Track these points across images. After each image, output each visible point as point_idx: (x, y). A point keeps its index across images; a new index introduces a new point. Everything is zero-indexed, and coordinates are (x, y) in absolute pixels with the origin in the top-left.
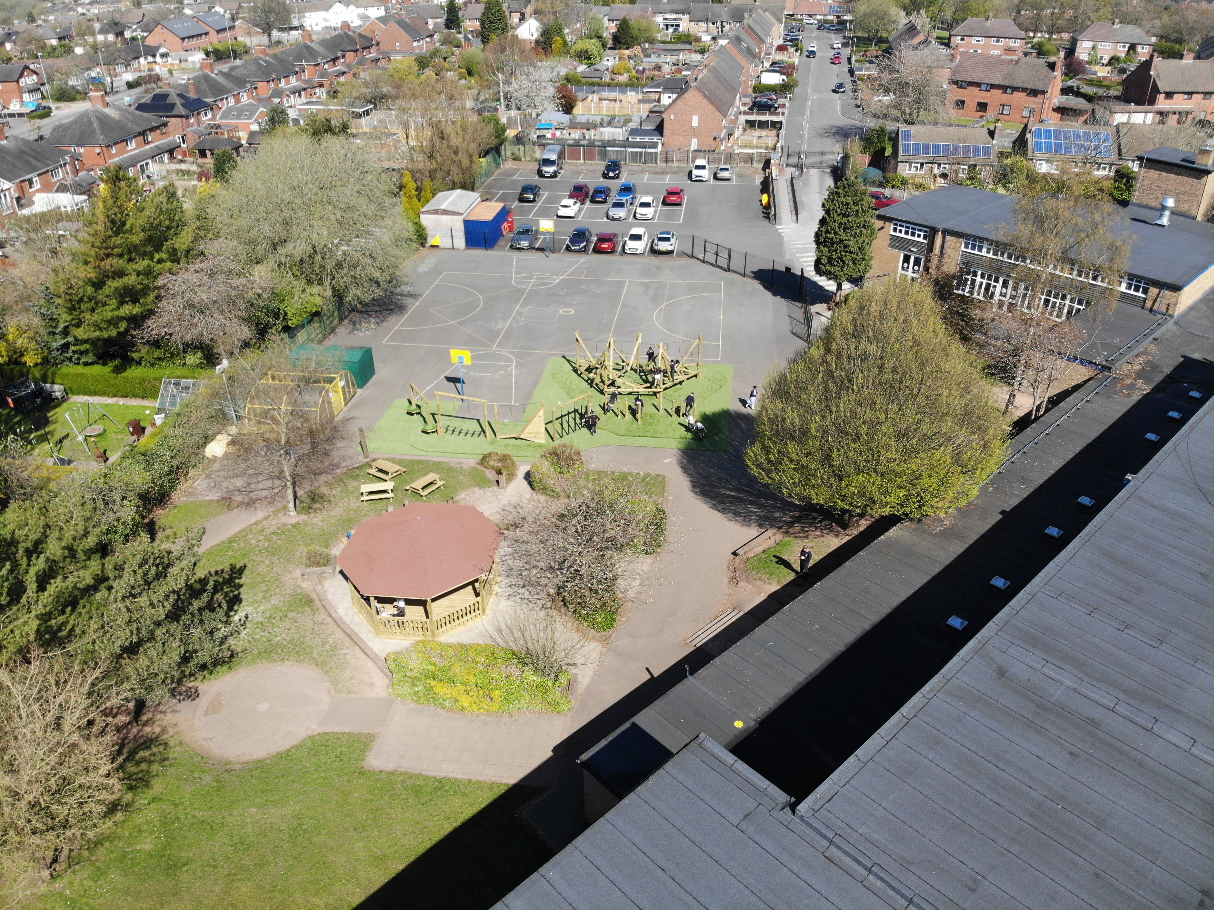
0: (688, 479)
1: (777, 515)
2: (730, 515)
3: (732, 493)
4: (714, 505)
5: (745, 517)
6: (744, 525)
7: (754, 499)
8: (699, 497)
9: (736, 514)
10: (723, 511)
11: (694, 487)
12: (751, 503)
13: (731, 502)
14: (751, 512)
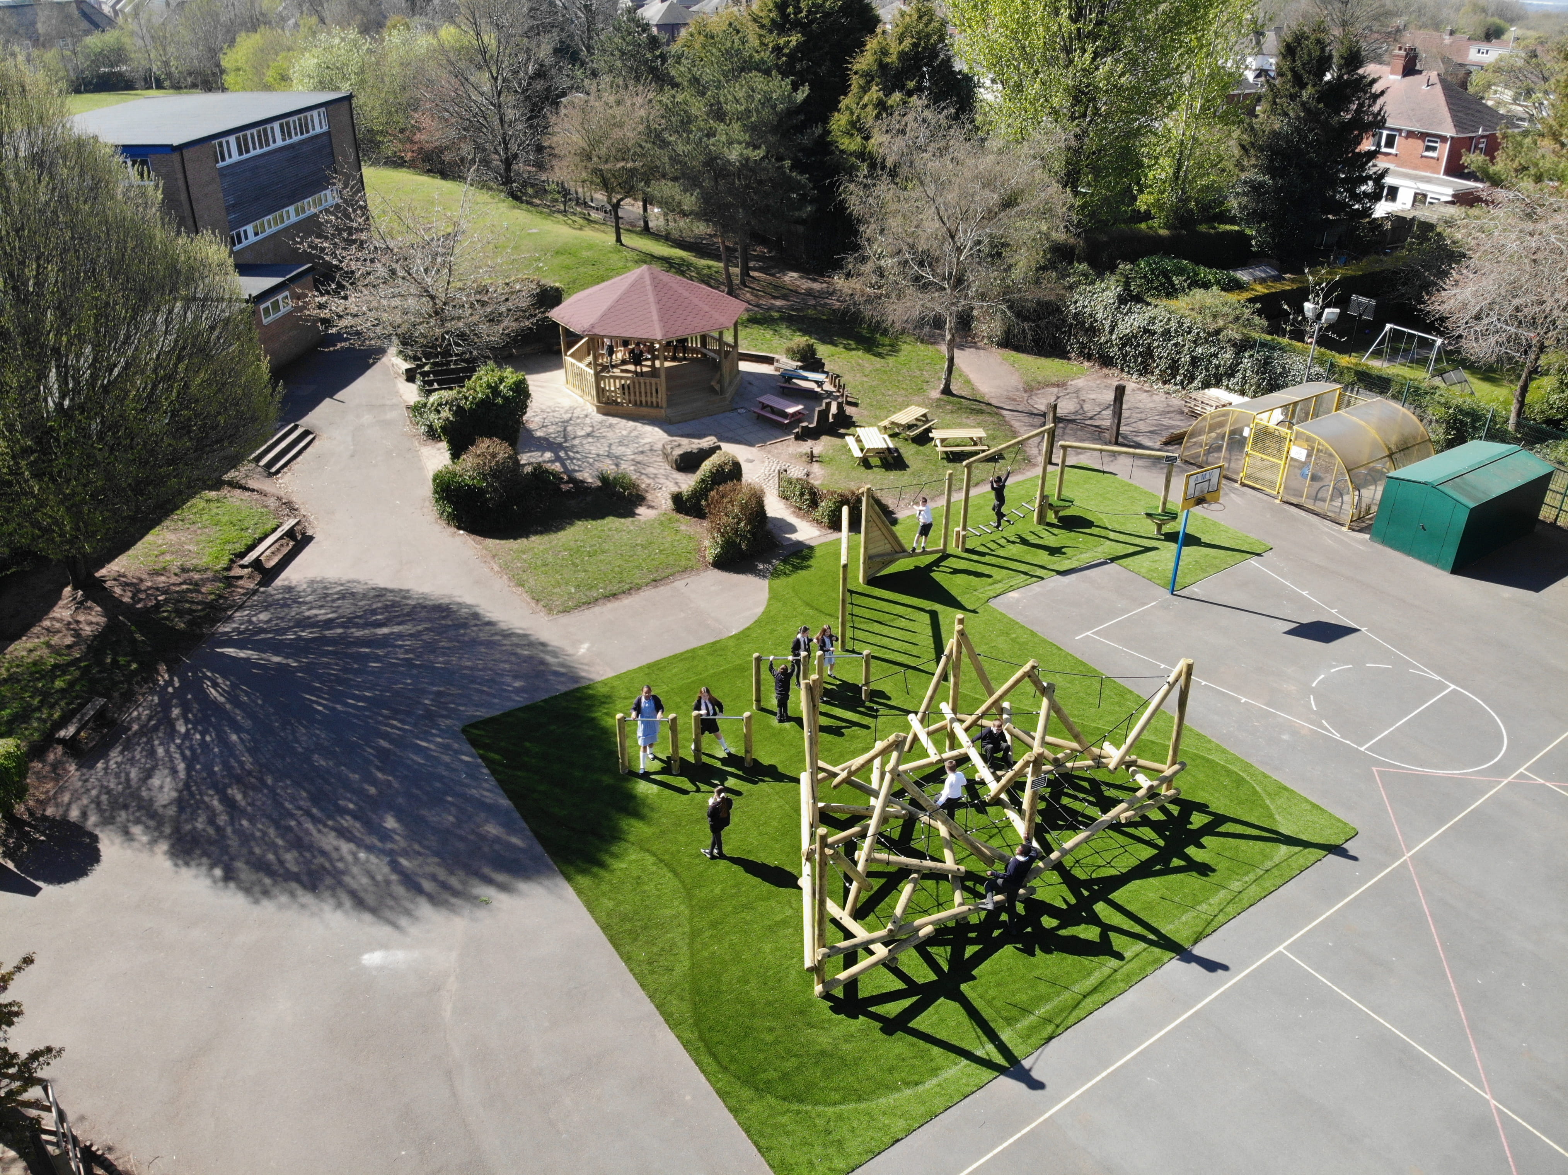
0: (503, 626)
1: (263, 616)
2: (359, 589)
3: (385, 630)
4: (409, 598)
5: (327, 595)
6: (321, 582)
7: (328, 633)
8: (446, 601)
9: (347, 594)
10: (381, 593)
11: (476, 616)
12: (329, 624)
13: (374, 612)
14: (321, 607)
